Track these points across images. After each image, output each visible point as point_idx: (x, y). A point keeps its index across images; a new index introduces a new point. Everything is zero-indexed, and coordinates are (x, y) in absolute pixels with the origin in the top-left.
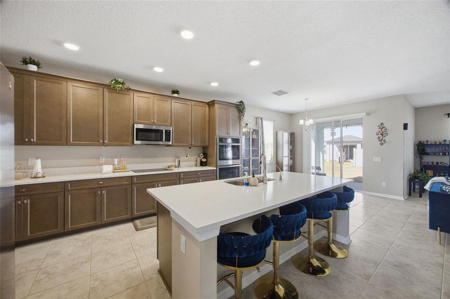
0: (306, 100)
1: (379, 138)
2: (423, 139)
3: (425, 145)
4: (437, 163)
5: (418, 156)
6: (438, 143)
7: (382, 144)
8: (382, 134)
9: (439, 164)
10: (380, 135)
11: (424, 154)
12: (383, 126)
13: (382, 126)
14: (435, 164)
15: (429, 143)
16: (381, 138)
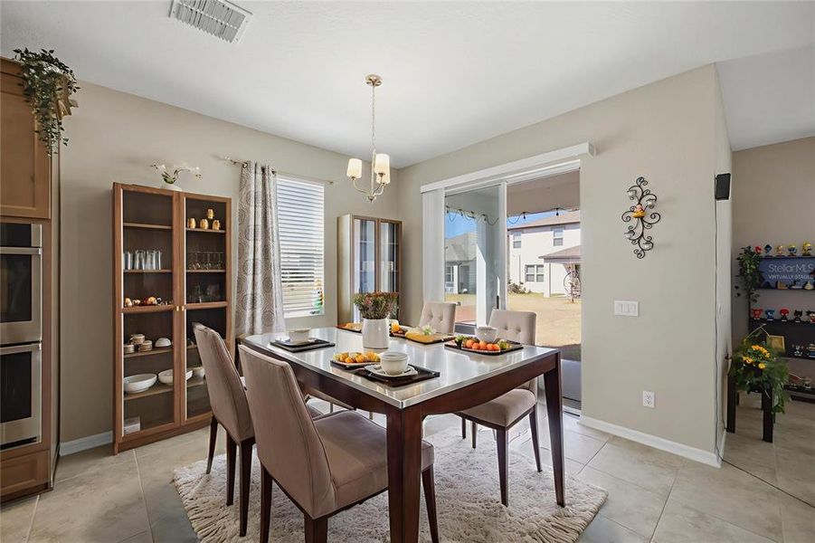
0: (374, 82)
1: (632, 231)
2: (757, 240)
3: (761, 259)
4: (798, 313)
5: (744, 294)
6: (799, 254)
7: (640, 254)
8: (642, 218)
9: (804, 318)
10: (634, 222)
11: (759, 287)
12: (645, 188)
13: (641, 189)
14: (790, 316)
15: (772, 253)
16: (638, 231)
